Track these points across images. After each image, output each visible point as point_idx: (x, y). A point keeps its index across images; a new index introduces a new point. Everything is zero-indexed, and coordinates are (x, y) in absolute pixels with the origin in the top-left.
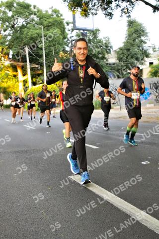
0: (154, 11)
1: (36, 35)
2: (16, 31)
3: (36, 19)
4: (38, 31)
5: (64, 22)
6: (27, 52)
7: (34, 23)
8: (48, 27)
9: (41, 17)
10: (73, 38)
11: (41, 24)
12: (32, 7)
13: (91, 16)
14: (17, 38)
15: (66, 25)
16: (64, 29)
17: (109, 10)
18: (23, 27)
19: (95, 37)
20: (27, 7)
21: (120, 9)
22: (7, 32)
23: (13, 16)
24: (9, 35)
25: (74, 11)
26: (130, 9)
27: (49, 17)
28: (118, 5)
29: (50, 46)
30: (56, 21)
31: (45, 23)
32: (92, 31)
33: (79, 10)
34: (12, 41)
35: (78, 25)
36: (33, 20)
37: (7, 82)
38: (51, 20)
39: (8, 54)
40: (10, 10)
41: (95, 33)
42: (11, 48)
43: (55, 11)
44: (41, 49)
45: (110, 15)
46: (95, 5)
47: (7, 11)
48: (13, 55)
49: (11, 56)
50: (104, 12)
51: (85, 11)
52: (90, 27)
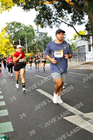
0: (68, 26)
1: (23, 35)
2: (15, 33)
3: (23, 29)
4: (24, 33)
5: (34, 30)
6: (20, 41)
7: (22, 30)
8: (28, 32)
9: (25, 28)
10: (37, 36)
11: (25, 31)
12: (22, 24)
13: (44, 27)
14: (16, 36)
15: (35, 31)
16: (34, 32)
17: (51, 25)
18: (18, 32)
19: (46, 36)
20: (20, 24)
21: (55, 25)
22: (12, 34)
23: (14, 28)
24: (13, 35)
25: (38, 26)
26: (59, 25)
27: (28, 28)
28: (55, 24)
29: (29, 39)
30: (31, 29)
31: (27, 30)
32: (45, 33)
33: (40, 26)
34: (14, 37)
35: (39, 31)
36: (22, 29)
37: (12, 53)
38: (29, 29)
39: (12, 42)
40: (13, 26)
41: (46, 34)
42: (13, 40)
43: (31, 26)
44: (25, 40)
45: (52, 27)
46: (46, 23)
47: (12, 26)
48: (14, 43)
49: (13, 43)
50: (49, 26)
51: (42, 26)
52: (44, 32)
